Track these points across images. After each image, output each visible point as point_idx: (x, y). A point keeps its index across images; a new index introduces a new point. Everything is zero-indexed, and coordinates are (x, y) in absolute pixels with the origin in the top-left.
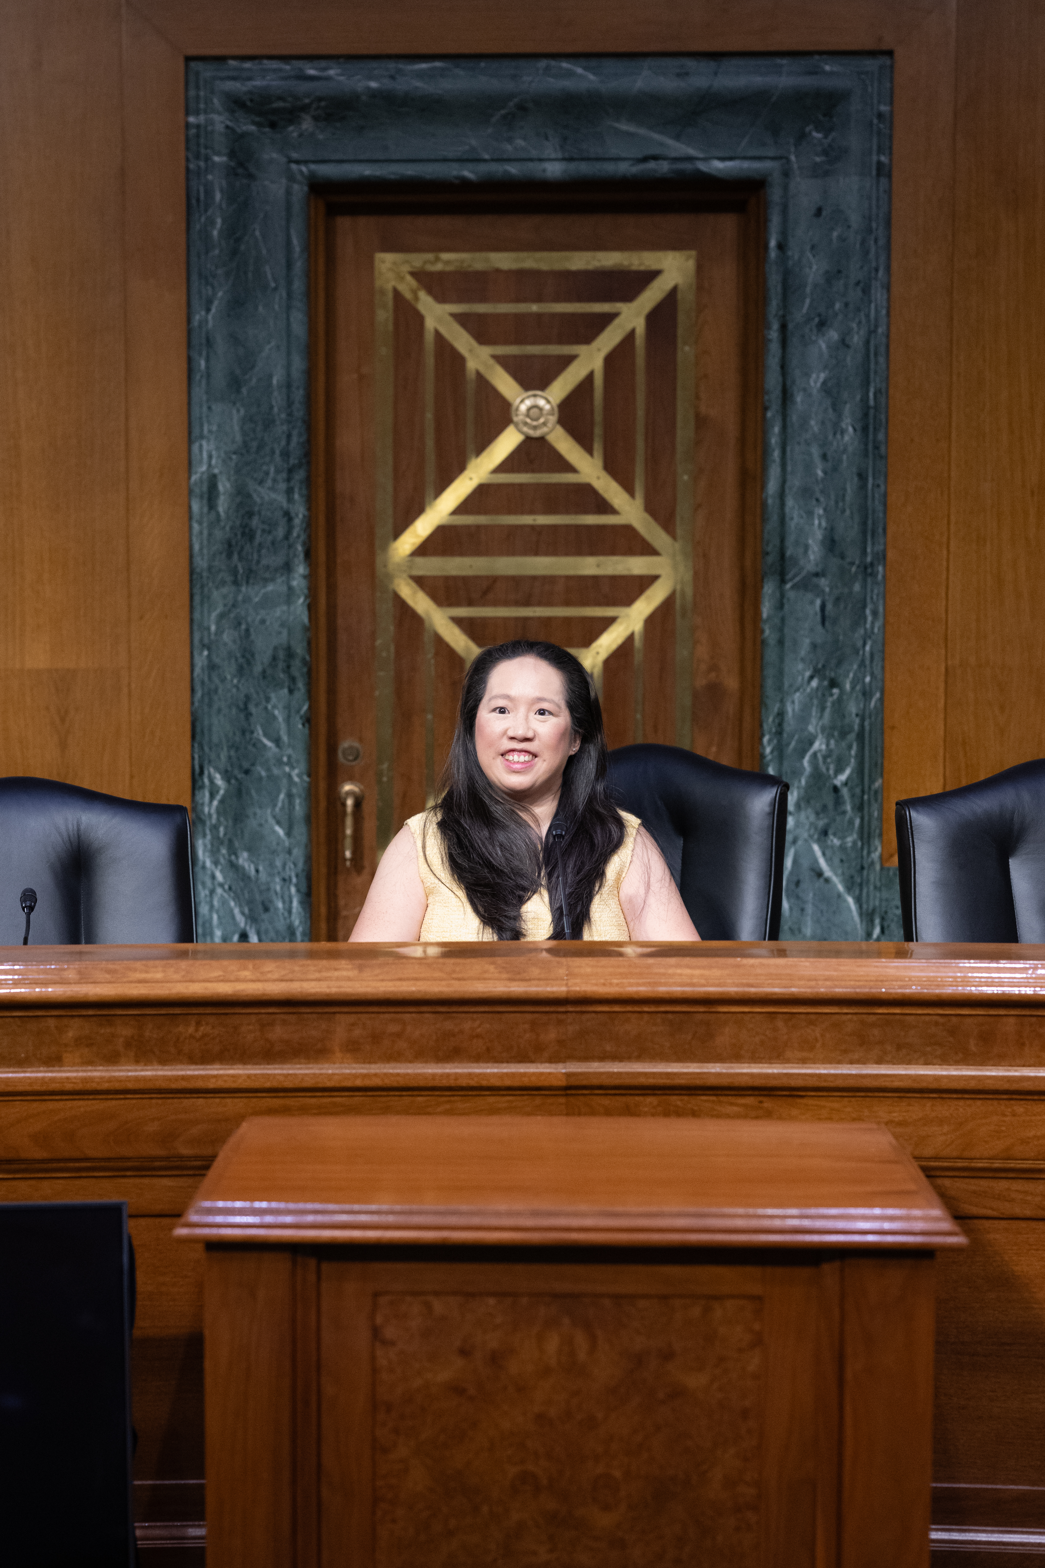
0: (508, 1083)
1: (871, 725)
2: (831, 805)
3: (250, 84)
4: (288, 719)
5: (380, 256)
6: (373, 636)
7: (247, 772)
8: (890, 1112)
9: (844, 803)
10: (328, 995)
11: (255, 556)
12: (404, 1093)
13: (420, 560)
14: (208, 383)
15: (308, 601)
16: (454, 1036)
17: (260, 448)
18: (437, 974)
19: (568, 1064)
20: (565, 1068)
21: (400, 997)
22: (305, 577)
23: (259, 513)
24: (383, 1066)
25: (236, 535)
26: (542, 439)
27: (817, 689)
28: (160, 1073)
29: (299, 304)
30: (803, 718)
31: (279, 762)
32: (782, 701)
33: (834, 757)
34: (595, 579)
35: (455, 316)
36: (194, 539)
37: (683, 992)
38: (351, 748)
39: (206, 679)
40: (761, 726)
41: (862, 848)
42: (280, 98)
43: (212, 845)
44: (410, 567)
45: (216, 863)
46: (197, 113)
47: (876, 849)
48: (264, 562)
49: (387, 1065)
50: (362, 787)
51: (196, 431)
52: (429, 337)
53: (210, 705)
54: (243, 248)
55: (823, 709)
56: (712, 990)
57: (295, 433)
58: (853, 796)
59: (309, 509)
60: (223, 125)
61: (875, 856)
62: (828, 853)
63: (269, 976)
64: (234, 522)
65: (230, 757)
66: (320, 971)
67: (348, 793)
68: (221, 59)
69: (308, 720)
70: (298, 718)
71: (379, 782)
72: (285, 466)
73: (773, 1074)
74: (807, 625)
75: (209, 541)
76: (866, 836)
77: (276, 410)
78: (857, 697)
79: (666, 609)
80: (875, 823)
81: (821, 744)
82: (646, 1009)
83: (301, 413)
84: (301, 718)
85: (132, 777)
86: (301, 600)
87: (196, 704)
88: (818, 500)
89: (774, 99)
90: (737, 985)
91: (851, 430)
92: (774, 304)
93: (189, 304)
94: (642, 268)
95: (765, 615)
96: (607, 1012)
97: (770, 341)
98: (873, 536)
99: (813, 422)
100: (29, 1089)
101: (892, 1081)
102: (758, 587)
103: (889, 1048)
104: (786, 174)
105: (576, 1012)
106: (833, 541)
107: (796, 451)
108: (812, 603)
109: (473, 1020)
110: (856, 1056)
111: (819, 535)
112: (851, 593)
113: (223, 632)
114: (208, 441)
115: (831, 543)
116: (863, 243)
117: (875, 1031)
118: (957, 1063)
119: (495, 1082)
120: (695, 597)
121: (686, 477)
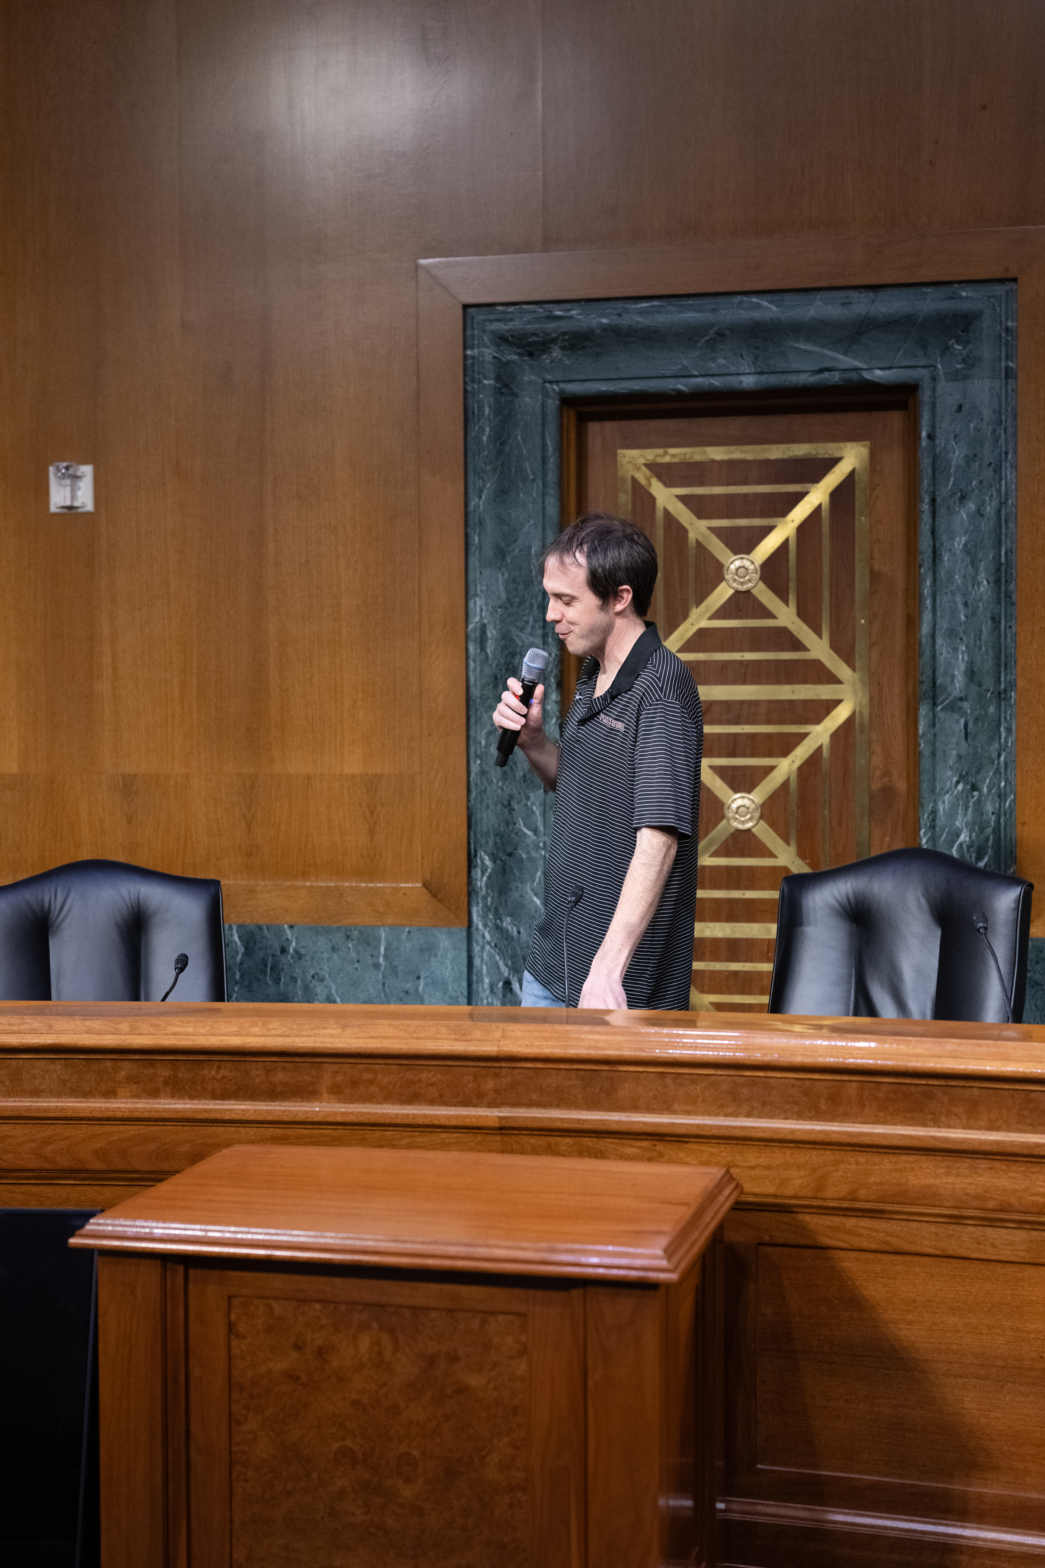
0: (454, 1123)
1: (1005, 821)
3: (511, 324)
4: (544, 814)
5: (622, 452)
10: (313, 1048)
12: (376, 1128)
14: (480, 554)
15: (559, 721)
16: (414, 1083)
17: (521, 603)
18: (401, 1034)
19: (502, 1109)
20: (498, 1112)
21: (368, 1051)
22: (556, 702)
24: (358, 1106)
25: (501, 670)
26: (748, 593)
27: (962, 791)
29: (552, 491)
30: (952, 816)
31: (537, 847)
32: (935, 801)
33: (975, 847)
34: (791, 702)
35: (679, 497)
36: (471, 674)
37: (589, 1054)
39: (479, 782)
40: (919, 821)
42: (534, 334)
43: (483, 911)
45: (485, 925)
46: (472, 347)
51: (472, 591)
52: (660, 514)
53: (481, 803)
54: (507, 449)
56: (611, 1053)
60: (491, 356)
63: (274, 1032)
64: (499, 660)
65: (496, 843)
66: (312, 1029)
68: (491, 306)
73: (662, 1123)
74: (954, 740)
75: (480, 675)
78: (993, 798)
79: (847, 727)
81: (965, 837)
82: (562, 1066)
85: (423, 857)
86: (554, 720)
87: (471, 802)
88: (961, 639)
89: (920, 320)
90: (630, 1049)
91: (985, 582)
92: (926, 482)
93: (466, 494)
94: (827, 456)
95: (921, 732)
96: (534, 1068)
97: (923, 512)
98: (1006, 668)
99: (957, 577)
100: (90, 1115)
101: (757, 1132)
102: (917, 710)
103: (756, 1104)
104: (934, 379)
105: (509, 1067)
106: (973, 672)
107: (944, 600)
108: (958, 722)
109: (429, 1071)
110: (730, 1110)
111: (962, 667)
112: (986, 714)
113: (491, 746)
114: (481, 597)
115: (971, 674)
116: (994, 432)
117: (745, 1091)
118: (810, 1118)
119: (444, 1122)
120: (871, 717)
121: (863, 621)
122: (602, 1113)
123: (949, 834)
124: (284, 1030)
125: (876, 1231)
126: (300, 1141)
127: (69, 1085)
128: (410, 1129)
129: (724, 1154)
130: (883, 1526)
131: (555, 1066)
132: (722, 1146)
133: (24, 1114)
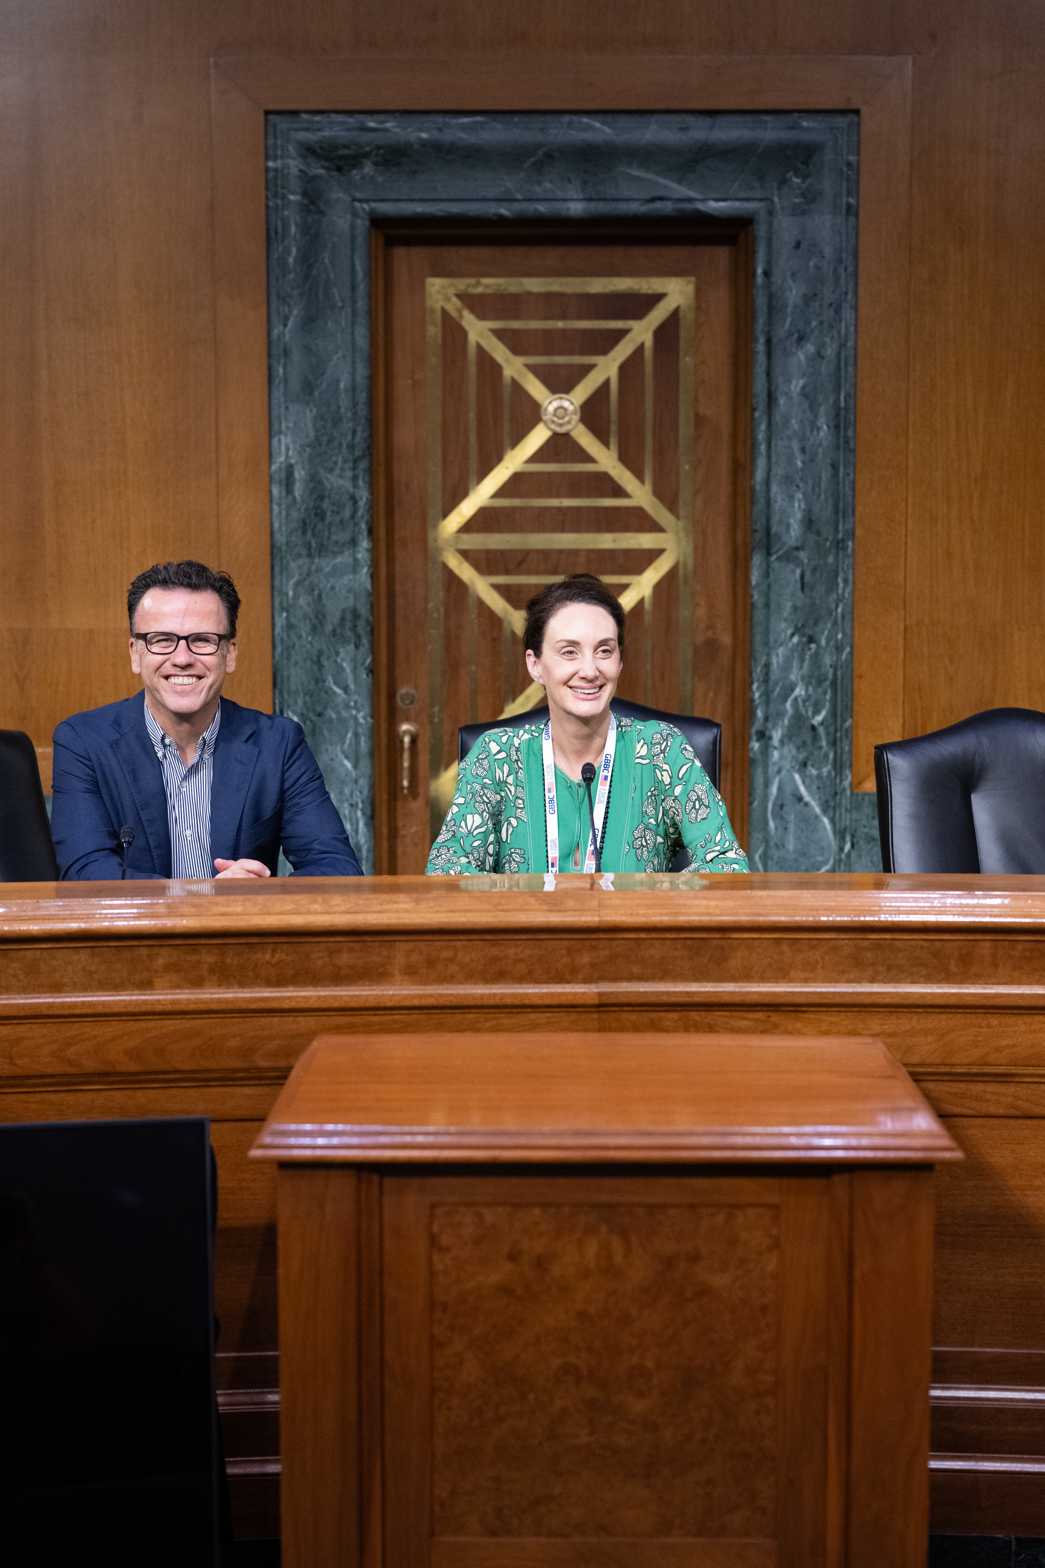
0: (548, 1001)
1: (842, 674)
2: (809, 742)
3: (319, 134)
4: (354, 670)
5: (430, 281)
6: (426, 600)
7: (320, 715)
8: (882, 1025)
9: (820, 739)
10: (389, 925)
11: (326, 533)
12: (456, 1011)
13: (465, 536)
14: (286, 387)
15: (370, 572)
16: (499, 960)
17: (330, 442)
18: (486, 906)
19: (600, 985)
20: (598, 988)
21: (452, 926)
22: (368, 550)
23: (329, 497)
24: (437, 987)
25: (309, 515)
26: (567, 435)
27: (798, 644)
28: (240, 995)
29: (362, 320)
30: (786, 668)
31: (347, 707)
32: (768, 655)
33: (812, 701)
34: (612, 551)
35: (493, 331)
36: (275, 519)
37: (701, 921)
38: (407, 694)
39: (285, 637)
40: (751, 675)
41: (835, 778)
42: (346, 146)
44: (457, 543)
46: (275, 158)
47: (847, 778)
48: (334, 538)
49: (441, 987)
50: (418, 727)
51: (276, 427)
52: (472, 349)
53: (288, 659)
54: (314, 272)
55: (802, 661)
57: (359, 429)
58: (828, 734)
59: (372, 493)
60: (297, 169)
61: (846, 783)
62: (808, 781)
63: (337, 909)
64: (308, 504)
65: (305, 703)
66: (381, 904)
67: (405, 732)
68: (295, 113)
69: (371, 671)
70: (362, 669)
71: (431, 722)
72: (351, 457)
73: (780, 993)
74: (789, 591)
75: (287, 520)
76: (838, 766)
77: (343, 410)
78: (831, 651)
79: (671, 577)
80: (845, 756)
81: (801, 690)
82: (668, 936)
83: (364, 413)
84: (366, 669)
86: (365, 570)
87: (277, 658)
88: (797, 486)
89: (761, 149)
90: (748, 915)
91: (825, 427)
92: (761, 322)
93: (269, 320)
94: (650, 291)
95: (754, 582)
96: (634, 939)
97: (758, 353)
98: (844, 517)
99: (793, 421)
100: (124, 1010)
101: (884, 998)
102: (748, 559)
103: (880, 969)
104: (771, 213)
105: (607, 939)
106: (810, 521)
107: (779, 445)
108: (793, 572)
109: (516, 946)
110: (852, 976)
111: (799, 516)
112: (825, 564)
113: (299, 597)
114: (286, 436)
115: (809, 523)
116: (835, 271)
117: (869, 954)
118: (940, 981)
119: (537, 1001)
120: (695, 567)
121: (687, 467)
122: (711, 984)
123: (783, 688)
124: (349, 906)
125: (1004, 1095)
126: (369, 1029)
127: (96, 976)
128: (496, 1011)
129: (845, 1023)
130: (1008, 1398)
131: (660, 936)
132: (843, 1014)
133: (45, 1012)
